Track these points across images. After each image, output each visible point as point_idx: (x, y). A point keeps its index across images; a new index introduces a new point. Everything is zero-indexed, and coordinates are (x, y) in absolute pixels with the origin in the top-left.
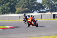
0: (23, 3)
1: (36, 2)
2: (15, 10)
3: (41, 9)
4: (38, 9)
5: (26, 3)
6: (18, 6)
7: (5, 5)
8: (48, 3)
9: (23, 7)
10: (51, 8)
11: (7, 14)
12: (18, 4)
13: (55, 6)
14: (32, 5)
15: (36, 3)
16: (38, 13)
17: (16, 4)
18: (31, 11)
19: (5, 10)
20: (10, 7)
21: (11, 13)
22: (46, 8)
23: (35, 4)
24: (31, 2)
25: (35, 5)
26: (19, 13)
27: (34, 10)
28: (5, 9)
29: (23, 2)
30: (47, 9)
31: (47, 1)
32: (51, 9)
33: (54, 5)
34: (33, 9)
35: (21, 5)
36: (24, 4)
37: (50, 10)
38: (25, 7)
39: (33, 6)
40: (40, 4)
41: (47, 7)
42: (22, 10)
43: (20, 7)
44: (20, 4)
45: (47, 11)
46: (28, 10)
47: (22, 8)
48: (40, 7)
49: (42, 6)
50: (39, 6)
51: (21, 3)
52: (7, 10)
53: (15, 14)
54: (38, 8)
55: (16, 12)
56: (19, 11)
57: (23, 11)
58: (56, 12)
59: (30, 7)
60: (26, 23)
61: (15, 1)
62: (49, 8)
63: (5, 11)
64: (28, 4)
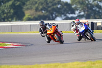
0: (36, 3)
1: (60, 1)
3: (69, 12)
4: (63, 14)
5: (43, 2)
6: (28, 6)
7: (5, 5)
8: (81, 2)
9: (37, 10)
10: (88, 11)
11: (8, 21)
12: (28, 3)
13: (94, 9)
14: (53, 5)
16: (63, 20)
17: (24, 4)
18: (51, 17)
19: (5, 15)
20: (14, 9)
21: (16, 20)
22: (79, 11)
23: (58, 4)
24: (52, 1)
25: (59, 6)
26: (29, 19)
27: (57, 14)
28: (5, 13)
30: (79, 13)
32: (86, 13)
33: (92, 6)
34: (55, 13)
35: (34, 5)
36: (39, 3)
37: (85, 15)
38: (40, 9)
39: (55, 7)
40: (67, 4)
41: (80, 9)
42: (34, 15)
43: (31, 9)
44: (31, 4)
45: (80, 17)
46: (46, 15)
47: (34, 10)
48: (67, 9)
49: (71, 8)
50: (65, 7)
52: (9, 15)
53: (23, 22)
54: (63, 12)
55: (24, 18)
56: (30, 17)
57: (36, 17)
58: (96, 18)
59: (49, 9)
62: (84, 12)
63: (5, 17)
64: (45, 3)
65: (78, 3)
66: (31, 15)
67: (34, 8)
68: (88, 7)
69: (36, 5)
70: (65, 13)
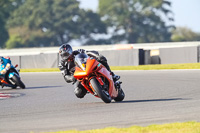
0: (31, 13)
1: (78, 8)
2: (6, 36)
3: (96, 30)
4: (83, 33)
5: (44, 10)
6: (15, 20)
8: (119, 10)
9: (32, 26)
10: (132, 27)
12: (15, 14)
13: (145, 23)
14: (63, 17)
15: (76, 11)
16: (85, 45)
17: (7, 16)
18: (59, 39)
22: (115, 28)
23: (74, 14)
24: (60, 8)
25: (75, 19)
27: (71, 35)
29: (32, 8)
30: (116, 31)
31: (118, 4)
32: (130, 30)
33: (141, 18)
34: (67, 31)
35: (27, 16)
37: (127, 36)
39: (67, 20)
41: (118, 23)
42: (28, 37)
43: (21, 24)
44: (21, 16)
45: (117, 39)
46: (50, 35)
47: (27, 28)
48: (92, 25)
49: (99, 21)
50: (88, 20)
51: (27, 13)
53: (5, 50)
54: (83, 30)
55: (8, 43)
56: (19, 40)
57: (31, 39)
59: (56, 24)
60: (69, 81)
61: (5, 6)
62: (125, 28)
64: (48, 13)
65: (112, 13)
66: (20, 37)
67: (27, 22)
68: (132, 20)
69: (31, 17)
70: (88, 32)
